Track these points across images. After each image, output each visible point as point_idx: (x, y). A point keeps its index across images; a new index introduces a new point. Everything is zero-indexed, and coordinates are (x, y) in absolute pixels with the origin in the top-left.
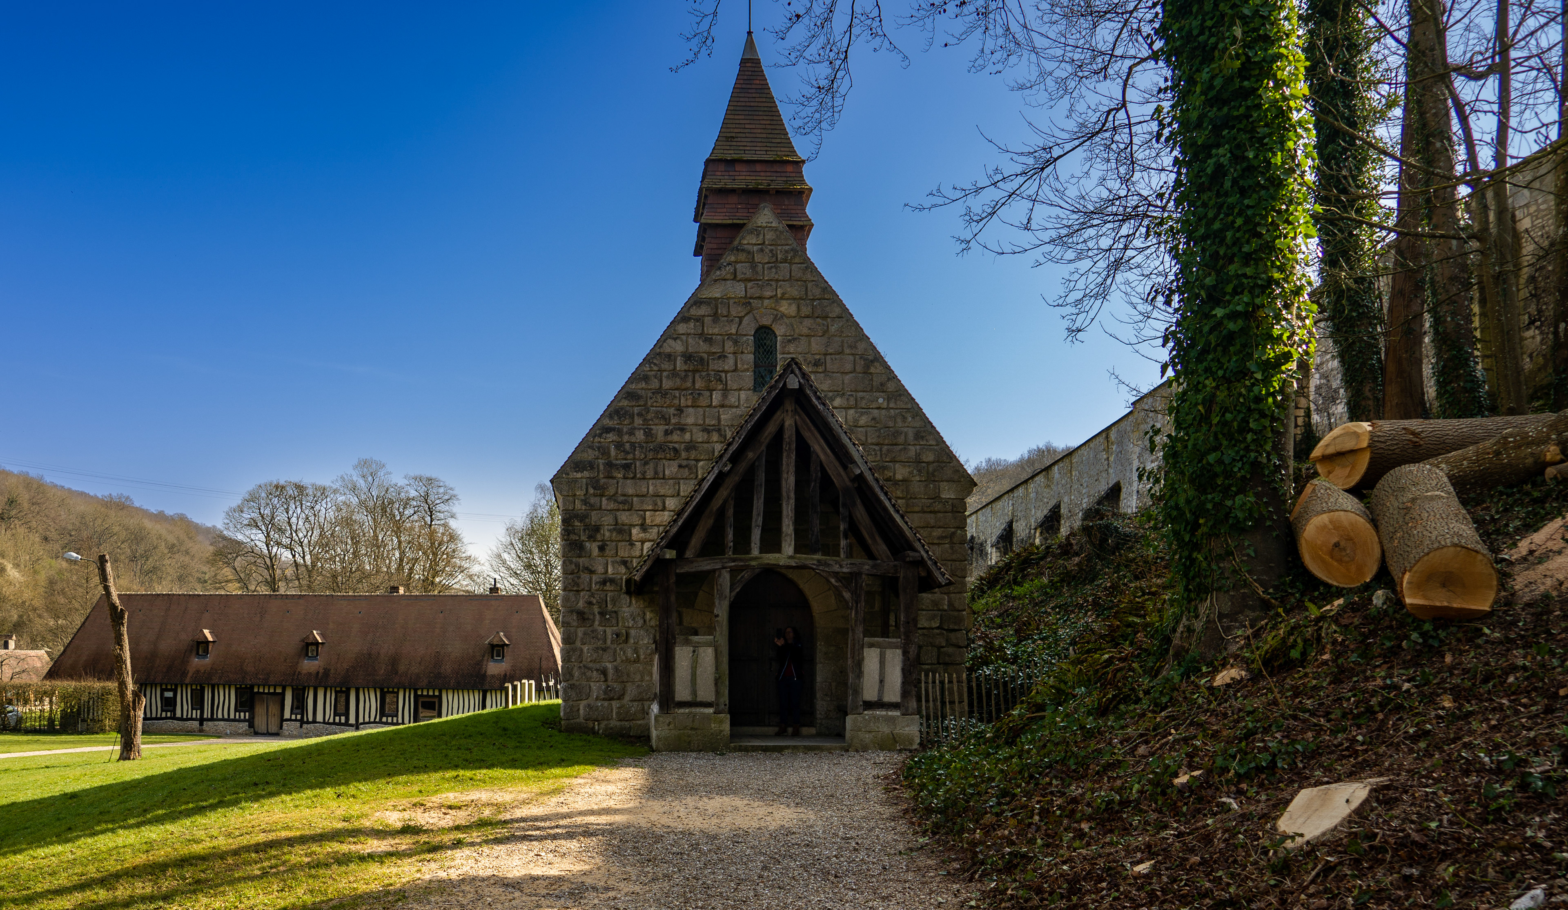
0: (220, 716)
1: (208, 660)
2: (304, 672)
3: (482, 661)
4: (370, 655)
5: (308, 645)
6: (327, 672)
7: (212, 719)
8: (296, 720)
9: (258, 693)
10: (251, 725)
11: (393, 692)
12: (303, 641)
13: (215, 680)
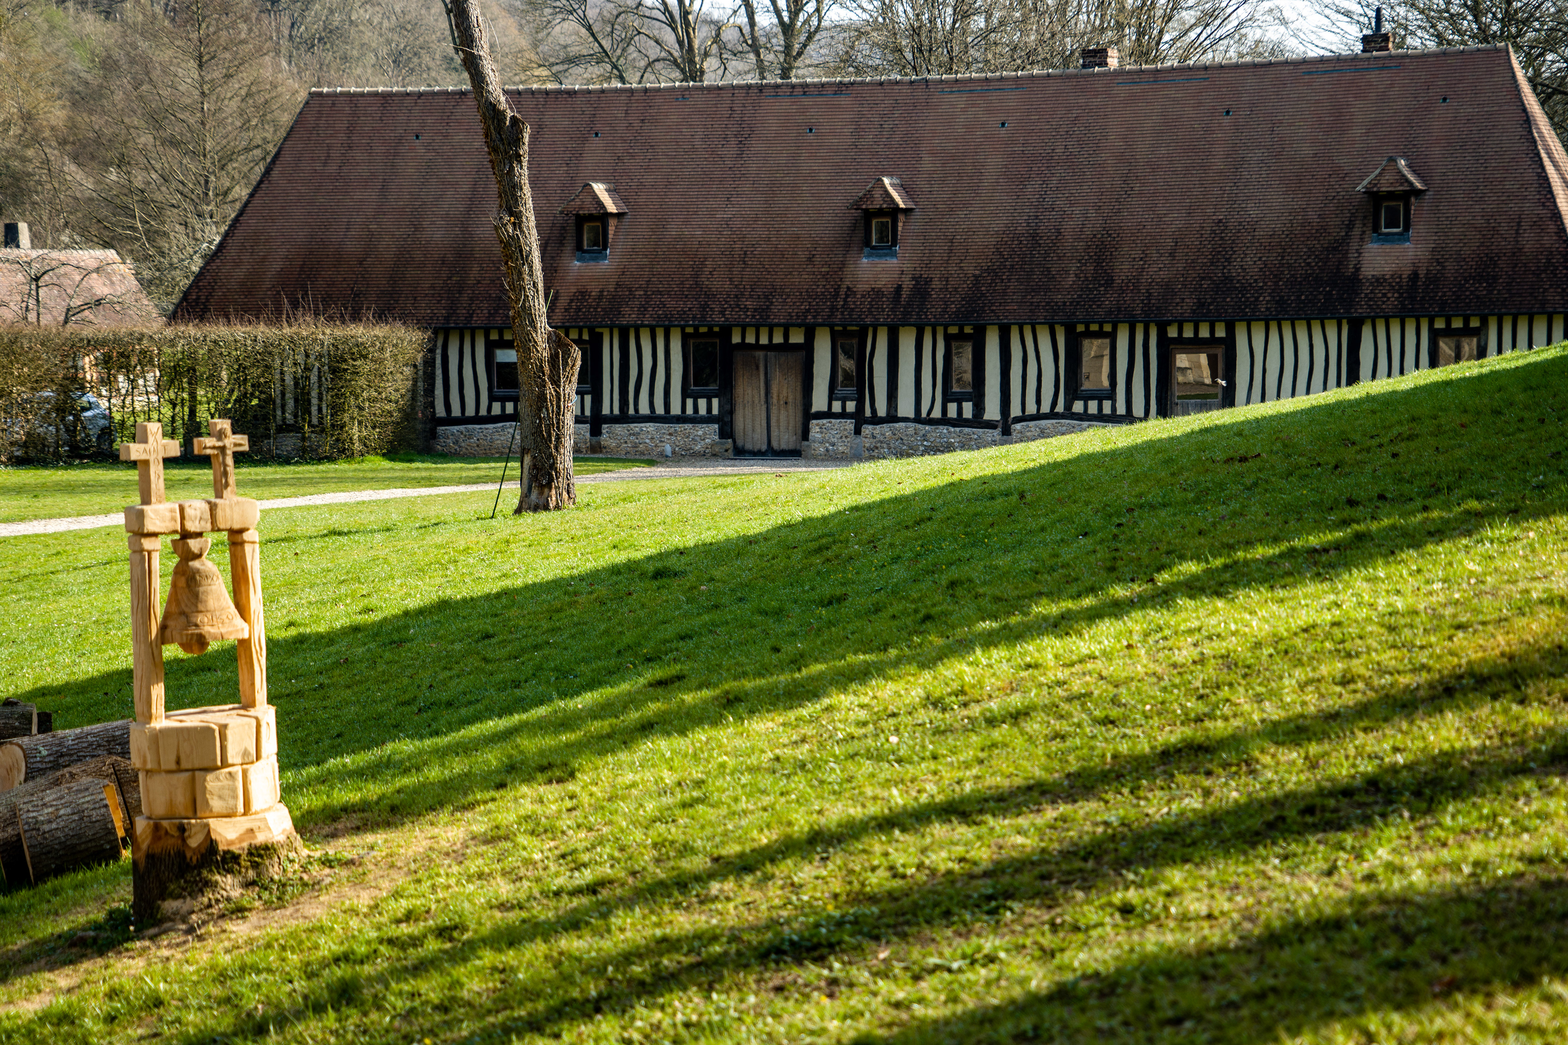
0: (644, 409)
1: (607, 265)
2: (861, 287)
3: (1345, 240)
4: (1034, 236)
5: (868, 215)
6: (921, 288)
7: (623, 418)
8: (843, 415)
9: (743, 346)
10: (727, 431)
11: (1100, 334)
12: (856, 206)
13: (629, 316)
